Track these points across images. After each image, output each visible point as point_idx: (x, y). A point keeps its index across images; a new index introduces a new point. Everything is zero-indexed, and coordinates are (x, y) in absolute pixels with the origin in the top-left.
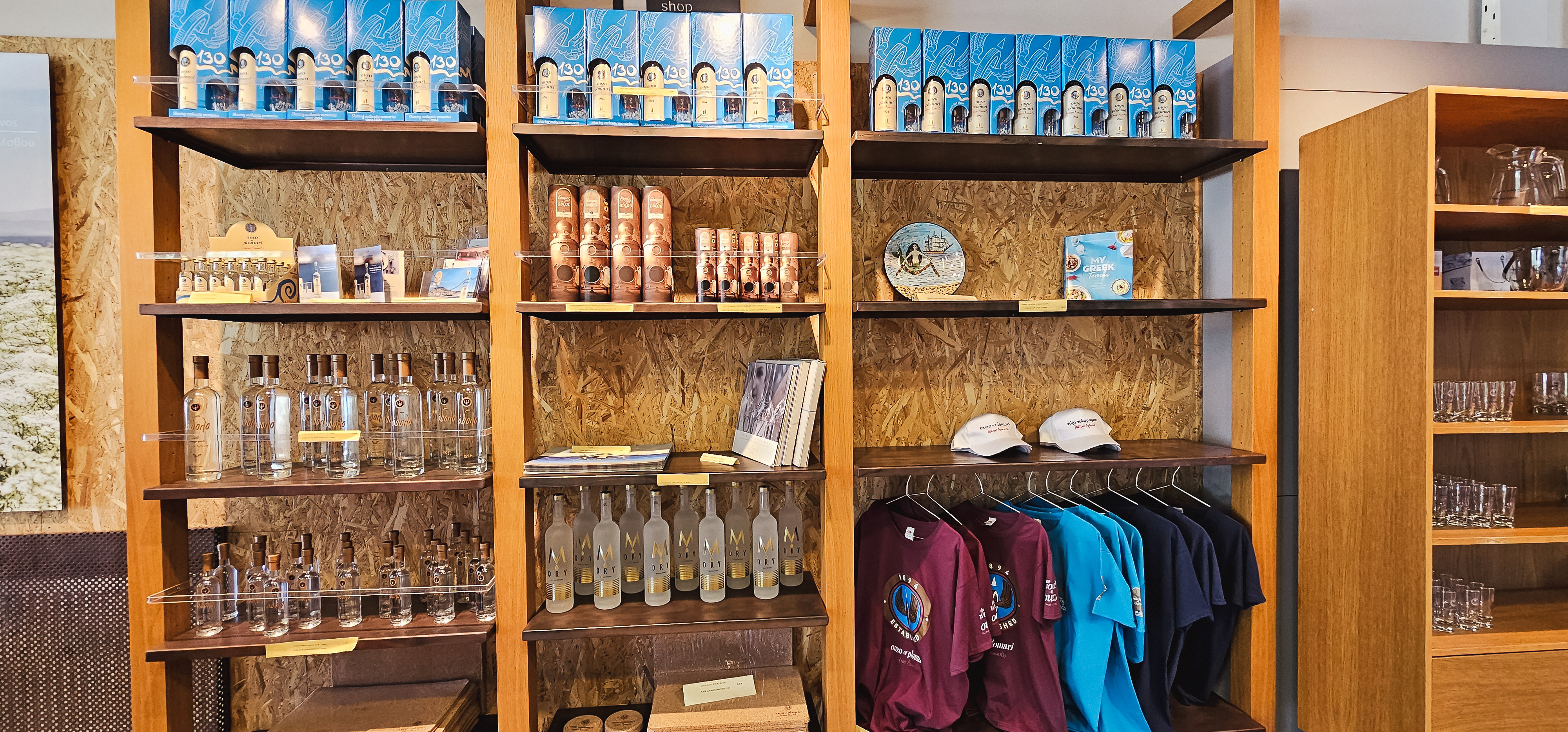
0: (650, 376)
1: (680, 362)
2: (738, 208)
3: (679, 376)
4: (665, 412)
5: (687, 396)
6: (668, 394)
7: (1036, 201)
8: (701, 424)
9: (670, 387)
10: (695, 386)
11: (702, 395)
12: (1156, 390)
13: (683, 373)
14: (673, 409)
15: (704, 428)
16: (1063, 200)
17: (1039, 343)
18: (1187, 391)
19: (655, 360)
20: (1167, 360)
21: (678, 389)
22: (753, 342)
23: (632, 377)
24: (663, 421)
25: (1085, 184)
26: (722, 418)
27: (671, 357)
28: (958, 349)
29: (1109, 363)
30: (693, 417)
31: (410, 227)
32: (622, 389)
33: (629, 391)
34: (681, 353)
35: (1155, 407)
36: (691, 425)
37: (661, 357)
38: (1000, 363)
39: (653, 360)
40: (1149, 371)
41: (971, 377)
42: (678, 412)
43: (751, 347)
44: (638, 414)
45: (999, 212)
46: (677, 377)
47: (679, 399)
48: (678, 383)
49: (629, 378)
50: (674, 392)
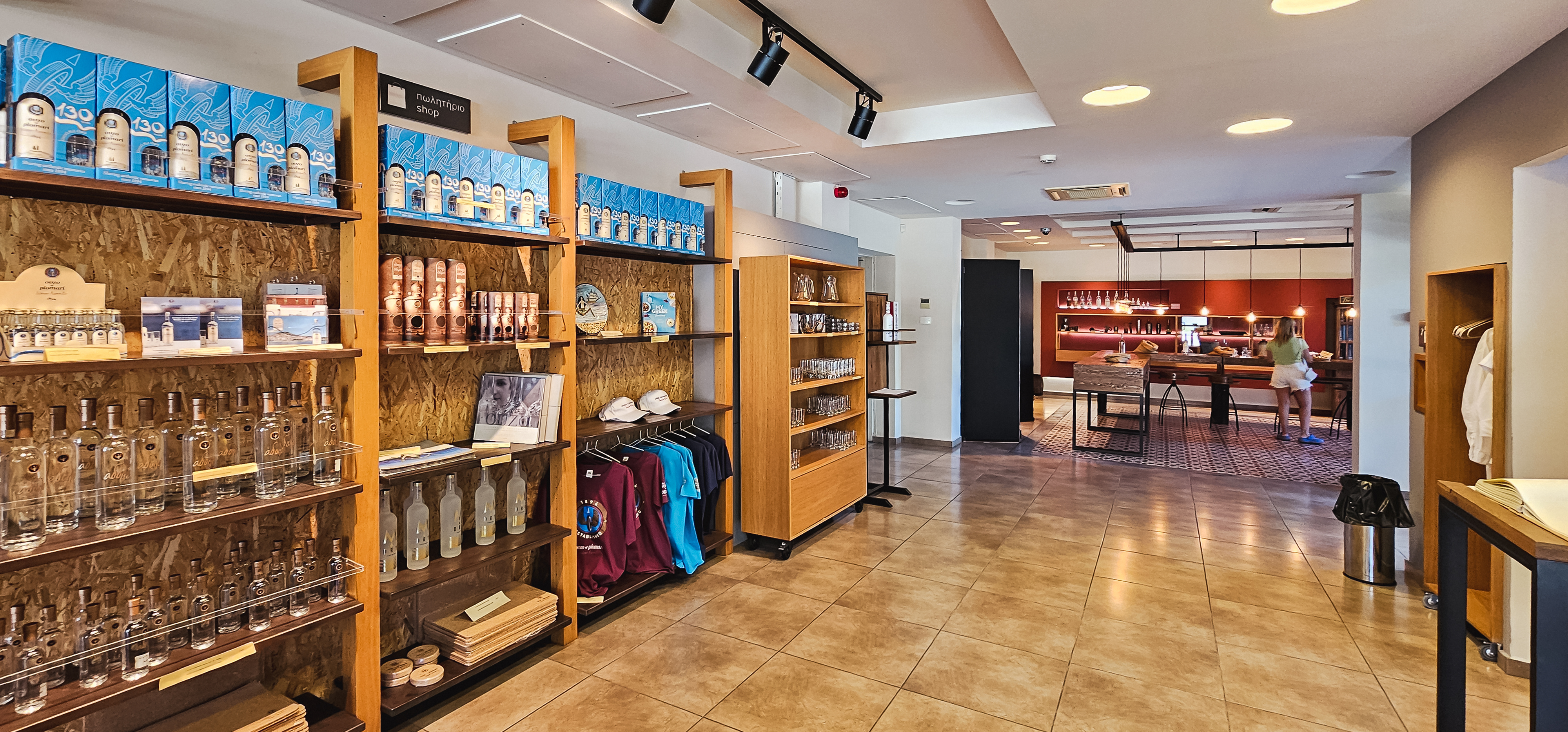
0: (411, 390)
1: (433, 378)
2: (473, 265)
3: (432, 388)
4: (422, 418)
5: (438, 403)
6: (424, 403)
7: (629, 271)
8: (447, 423)
9: (425, 398)
10: (443, 395)
11: (448, 402)
12: (677, 375)
13: (435, 386)
14: (428, 414)
15: (450, 425)
16: (640, 271)
17: (631, 353)
18: (688, 375)
19: (414, 378)
20: (681, 359)
21: (431, 399)
22: (482, 360)
23: (397, 392)
24: (420, 424)
25: (650, 262)
26: (462, 416)
27: (426, 375)
28: (594, 358)
29: (659, 361)
30: (442, 419)
31: (189, 266)
32: (389, 403)
33: (395, 404)
34: (433, 372)
35: (676, 385)
36: (440, 425)
37: (419, 376)
38: (613, 365)
39: (413, 379)
40: (674, 365)
41: (600, 375)
42: (431, 416)
43: (481, 364)
44: (402, 421)
45: (613, 276)
46: (430, 390)
47: (432, 406)
48: (431, 394)
49: (394, 394)
50: (428, 402)
